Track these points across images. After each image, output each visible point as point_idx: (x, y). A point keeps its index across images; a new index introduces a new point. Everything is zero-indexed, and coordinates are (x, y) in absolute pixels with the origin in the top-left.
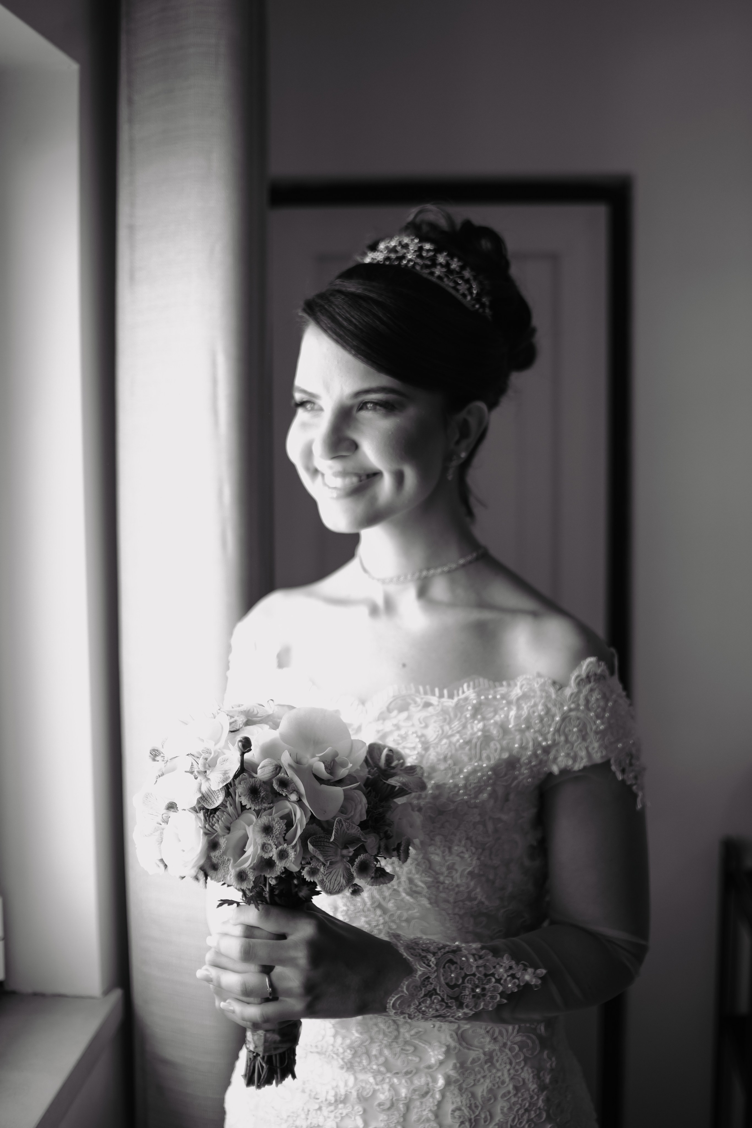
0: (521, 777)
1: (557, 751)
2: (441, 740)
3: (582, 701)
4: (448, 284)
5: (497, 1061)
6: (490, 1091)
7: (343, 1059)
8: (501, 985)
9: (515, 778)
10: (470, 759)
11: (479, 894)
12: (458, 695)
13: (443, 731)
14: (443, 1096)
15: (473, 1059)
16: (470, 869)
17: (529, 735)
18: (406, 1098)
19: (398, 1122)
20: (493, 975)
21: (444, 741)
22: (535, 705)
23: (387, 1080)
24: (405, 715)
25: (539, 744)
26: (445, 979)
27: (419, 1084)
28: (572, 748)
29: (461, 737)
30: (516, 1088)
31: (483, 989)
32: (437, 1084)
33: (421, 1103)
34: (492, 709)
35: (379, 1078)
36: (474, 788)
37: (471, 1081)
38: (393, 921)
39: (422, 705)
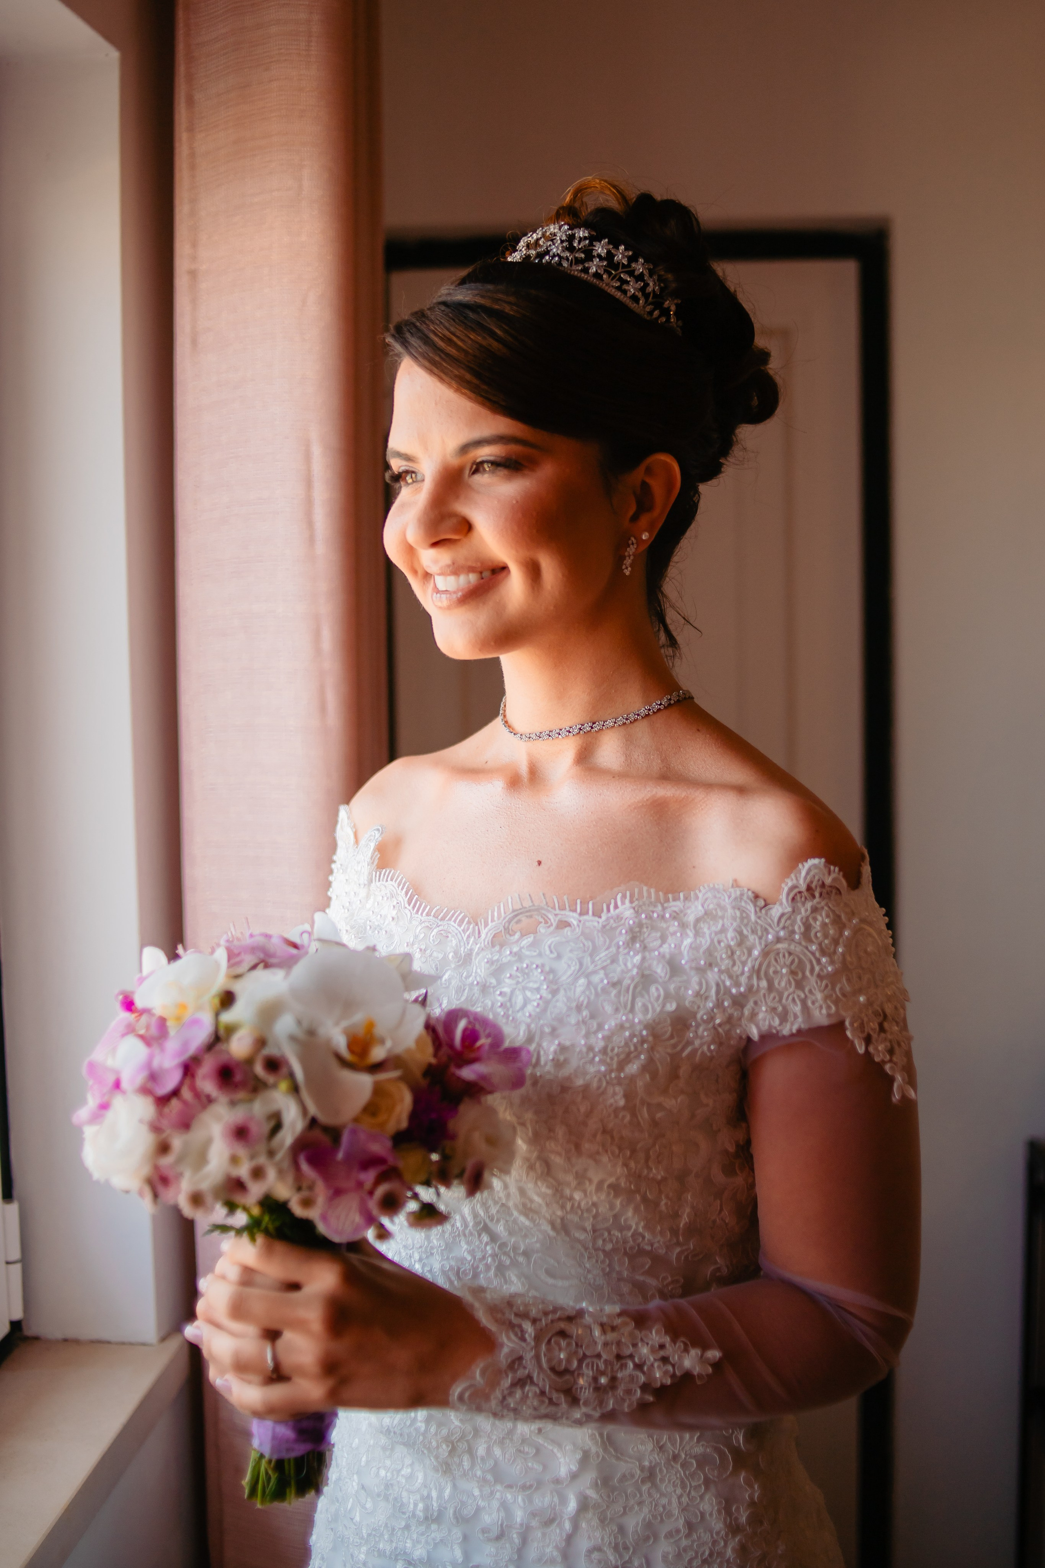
0: (697, 1043)
1: (756, 1003)
2: (576, 979)
3: (798, 927)
4: (610, 286)
5: (662, 1480)
6: (648, 1525)
7: (437, 1457)
8: (644, 1373)
9: (689, 1043)
10: (617, 1010)
11: (632, 1219)
12: (608, 910)
13: (581, 965)
14: (576, 1526)
15: (624, 1476)
16: (612, 1180)
17: (712, 976)
18: (521, 1525)
19: (510, 1560)
20: (631, 1357)
21: (582, 981)
22: (723, 930)
23: (498, 1495)
24: (529, 939)
25: (728, 991)
26: (549, 1361)
27: (540, 1504)
28: (780, 1001)
29: (606, 975)
30: (690, 1527)
31: (613, 1379)
32: (567, 1508)
33: (544, 1535)
34: (659, 934)
35: (487, 1490)
36: (618, 1055)
37: (618, 1508)
38: (505, 1253)
39: (554, 925)
